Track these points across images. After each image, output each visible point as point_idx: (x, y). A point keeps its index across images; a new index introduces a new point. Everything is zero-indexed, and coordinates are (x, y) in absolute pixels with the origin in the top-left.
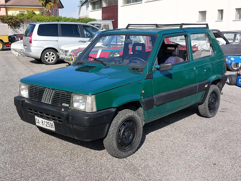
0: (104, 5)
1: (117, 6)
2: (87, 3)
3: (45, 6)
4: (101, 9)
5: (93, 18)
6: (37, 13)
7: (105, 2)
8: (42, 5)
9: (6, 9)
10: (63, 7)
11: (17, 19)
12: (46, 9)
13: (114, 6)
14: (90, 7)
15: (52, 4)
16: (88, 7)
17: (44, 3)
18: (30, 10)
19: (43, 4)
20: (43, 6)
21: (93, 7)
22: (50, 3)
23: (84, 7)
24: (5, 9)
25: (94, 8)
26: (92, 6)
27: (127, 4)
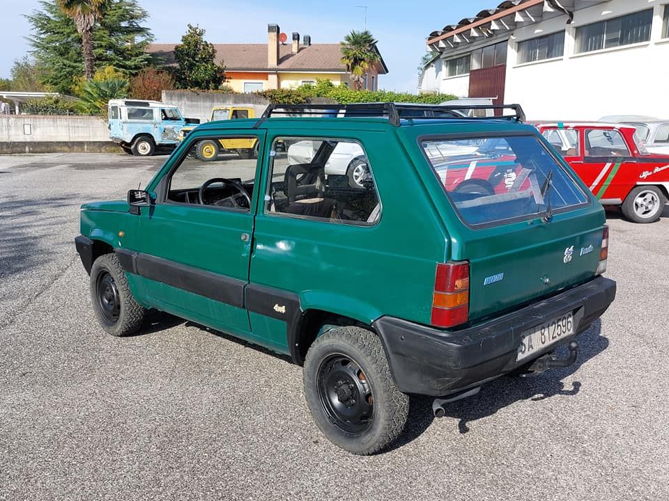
0: (475, 65)
1: (504, 67)
2: (437, 62)
3: (353, 68)
4: (469, 74)
5: (449, 94)
6: (337, 83)
7: (477, 60)
8: (346, 68)
9: (278, 77)
10: (387, 72)
11: (299, 96)
12: (353, 75)
13: (497, 67)
14: (445, 70)
15: (366, 66)
16: (439, 70)
17: (350, 64)
18: (324, 79)
19: (349, 67)
20: (348, 70)
21: (450, 69)
22: (362, 62)
23: (432, 70)
24: (276, 76)
25: (452, 73)
26: (448, 68)
27: (528, 61)
